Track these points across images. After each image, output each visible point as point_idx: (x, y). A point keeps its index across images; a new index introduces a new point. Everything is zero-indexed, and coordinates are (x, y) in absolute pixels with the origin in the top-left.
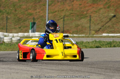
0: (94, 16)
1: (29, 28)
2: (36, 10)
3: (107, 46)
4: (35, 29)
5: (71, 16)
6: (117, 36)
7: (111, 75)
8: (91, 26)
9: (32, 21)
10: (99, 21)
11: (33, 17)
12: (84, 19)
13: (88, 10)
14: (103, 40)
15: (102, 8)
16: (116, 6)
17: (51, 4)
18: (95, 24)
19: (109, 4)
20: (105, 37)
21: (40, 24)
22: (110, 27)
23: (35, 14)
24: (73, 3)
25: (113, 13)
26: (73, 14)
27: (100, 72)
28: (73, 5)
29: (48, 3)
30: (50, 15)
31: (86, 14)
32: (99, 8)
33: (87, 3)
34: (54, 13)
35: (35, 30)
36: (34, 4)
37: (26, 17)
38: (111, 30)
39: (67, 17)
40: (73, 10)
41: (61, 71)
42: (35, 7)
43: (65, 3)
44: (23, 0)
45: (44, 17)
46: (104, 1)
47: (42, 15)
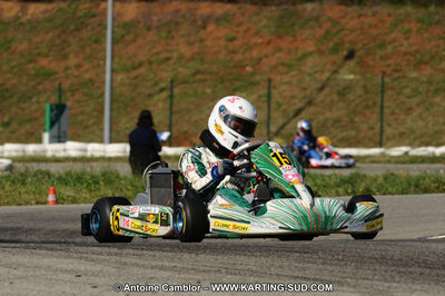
0: (282, 83)
1: (44, 125)
2: (65, 57)
3: (341, 190)
4: (63, 129)
5: (195, 82)
6: (369, 157)
8: (271, 121)
9: (55, 99)
10: (300, 101)
11: (56, 84)
13: (260, 59)
14: (319, 172)
16: (364, 45)
17: (123, 36)
18: (284, 111)
19: (336, 39)
21: (82, 113)
22: (343, 124)
23: (63, 74)
24: (202, 34)
25: (352, 72)
26: (202, 73)
28: (202, 41)
29: (113, 32)
30: (119, 78)
31: (253, 74)
32: (300, 53)
33: (257, 34)
34: (135, 68)
35: (65, 132)
36: (59, 36)
37: (33, 83)
38: (344, 134)
39: (181, 86)
40: (202, 60)
42: (63, 49)
43: (173, 33)
44: (18, 23)
45: (96, 85)
46: (320, 27)
47: (87, 76)
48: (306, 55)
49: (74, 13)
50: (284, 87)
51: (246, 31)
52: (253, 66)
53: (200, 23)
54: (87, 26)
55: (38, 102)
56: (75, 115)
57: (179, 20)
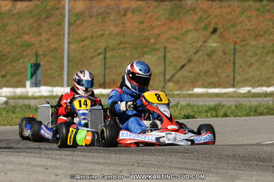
0: (173, 49)
1: (27, 76)
2: (40, 34)
3: (209, 114)
4: (38, 79)
5: (119, 49)
6: (226, 93)
7: (232, 174)
8: (166, 72)
9: (33, 60)
10: (184, 60)
11: (35, 51)
12: (149, 56)
13: (159, 35)
14: (195, 103)
15: (190, 31)
16: (223, 25)
17: (75, 21)
18: (174, 66)
19: (206, 22)
20: (199, 95)
21: (51, 68)
22: (210, 74)
23: (39, 45)
24: (124, 19)
25: (216, 42)
26: (124, 43)
27: (206, 169)
28: (123, 24)
29: (69, 19)
30: (73, 47)
31: (155, 44)
32: (184, 30)
33: (157, 19)
34: (82, 41)
35: (39, 81)
36: (36, 21)
37: (19, 51)
38: (211, 80)
39: (111, 52)
40: (124, 36)
41: (117, 165)
42: (38, 29)
43: (106, 19)
44: (11, 13)
45: (59, 51)
46: (196, 14)
47: (53, 46)
48: (188, 32)
49: (45, 7)
50: (174, 52)
51: (150, 18)
52: (155, 39)
53: (122, 13)
54: (53, 15)
55: (24, 62)
56: (47, 70)
57: (110, 11)
